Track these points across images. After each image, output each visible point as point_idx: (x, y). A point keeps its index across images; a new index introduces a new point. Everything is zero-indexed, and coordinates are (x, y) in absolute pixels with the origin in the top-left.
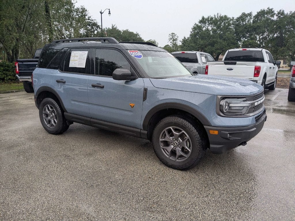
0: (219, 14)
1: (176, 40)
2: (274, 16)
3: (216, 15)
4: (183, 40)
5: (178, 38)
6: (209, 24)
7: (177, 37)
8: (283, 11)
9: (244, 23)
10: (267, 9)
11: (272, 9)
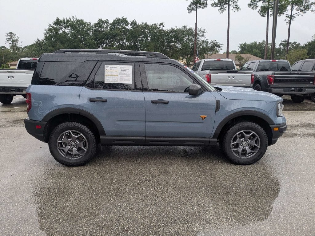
0: (75, 17)
1: (16, 41)
2: (129, 26)
3: (71, 17)
4: (36, 42)
5: (19, 39)
6: (66, 27)
7: (17, 38)
8: (136, 21)
9: (102, 30)
10: (122, 18)
11: (126, 19)
